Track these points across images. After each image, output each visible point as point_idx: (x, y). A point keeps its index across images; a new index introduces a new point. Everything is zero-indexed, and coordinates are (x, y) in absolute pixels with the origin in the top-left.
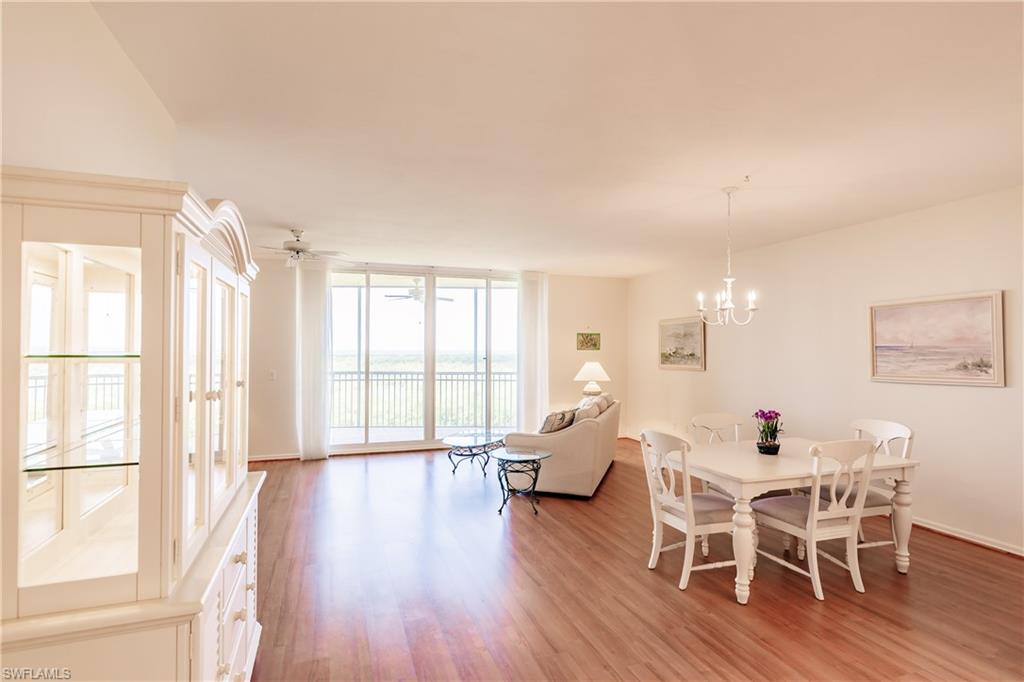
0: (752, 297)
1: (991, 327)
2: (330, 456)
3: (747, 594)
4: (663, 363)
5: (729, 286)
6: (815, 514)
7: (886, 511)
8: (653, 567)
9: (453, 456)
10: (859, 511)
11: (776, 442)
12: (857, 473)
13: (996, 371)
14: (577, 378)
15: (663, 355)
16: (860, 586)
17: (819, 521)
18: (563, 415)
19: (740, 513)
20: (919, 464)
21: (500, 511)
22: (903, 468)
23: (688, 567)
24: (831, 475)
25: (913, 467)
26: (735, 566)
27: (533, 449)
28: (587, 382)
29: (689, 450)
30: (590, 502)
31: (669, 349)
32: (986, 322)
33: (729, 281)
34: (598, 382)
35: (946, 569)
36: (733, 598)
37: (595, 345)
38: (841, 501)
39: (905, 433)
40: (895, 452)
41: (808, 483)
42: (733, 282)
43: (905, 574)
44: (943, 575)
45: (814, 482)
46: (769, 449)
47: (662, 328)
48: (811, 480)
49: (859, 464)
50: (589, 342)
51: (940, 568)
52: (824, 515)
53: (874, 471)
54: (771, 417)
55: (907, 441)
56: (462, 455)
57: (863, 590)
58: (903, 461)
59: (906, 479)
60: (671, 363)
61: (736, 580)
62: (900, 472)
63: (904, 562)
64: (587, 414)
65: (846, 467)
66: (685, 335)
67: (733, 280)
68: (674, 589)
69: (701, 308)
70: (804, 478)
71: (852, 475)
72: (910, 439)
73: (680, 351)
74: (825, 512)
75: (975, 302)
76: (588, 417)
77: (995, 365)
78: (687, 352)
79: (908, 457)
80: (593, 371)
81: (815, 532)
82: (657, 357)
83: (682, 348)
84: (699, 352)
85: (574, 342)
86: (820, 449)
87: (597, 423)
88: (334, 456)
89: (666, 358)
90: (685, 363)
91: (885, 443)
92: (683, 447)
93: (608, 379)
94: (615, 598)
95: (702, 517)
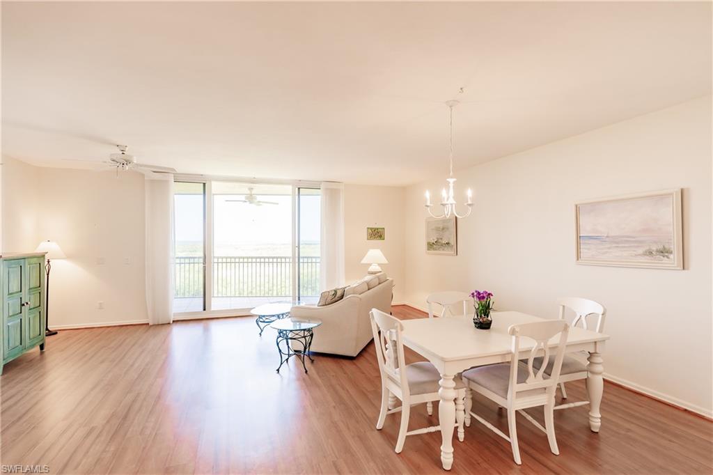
0: (469, 193)
1: (672, 220)
2: (173, 321)
3: (451, 460)
4: (428, 250)
5: (451, 185)
6: (514, 386)
7: (583, 376)
8: (381, 428)
9: (260, 323)
10: (557, 378)
11: (489, 318)
12: (554, 348)
13: (675, 257)
14: (363, 262)
15: (429, 244)
16: (555, 449)
17: (517, 392)
18: (336, 291)
19: (445, 388)
20: (608, 338)
21: (278, 370)
22: (595, 342)
23: (403, 433)
24: (529, 351)
25: (604, 341)
26: (440, 431)
27: (310, 319)
28: (370, 265)
29: (402, 330)
30: (354, 361)
31: (433, 240)
32: (668, 216)
33: (451, 181)
34: (379, 265)
35: (632, 427)
36: (439, 464)
37: (381, 236)
38: (538, 375)
39: (599, 310)
40: (591, 327)
41: (508, 359)
42: (454, 183)
43: (597, 433)
44: (629, 434)
45: (513, 358)
46: (484, 325)
47: (428, 223)
48: (510, 355)
49: (555, 340)
50: (377, 234)
51: (627, 425)
52: (523, 387)
53: (567, 346)
54: (483, 297)
55: (600, 316)
56: (264, 322)
57: (558, 453)
58: (596, 336)
59: (598, 351)
60: (434, 249)
61: (442, 448)
62: (593, 345)
63: (596, 423)
64: (354, 291)
65: (542, 344)
66: (443, 229)
67: (455, 180)
68: (392, 451)
69: (428, 204)
70: (504, 354)
71: (547, 351)
72: (603, 314)
73: (440, 240)
74: (524, 384)
75: (660, 198)
76: (354, 294)
77: (675, 252)
78: (444, 241)
79: (601, 331)
80: (375, 257)
81: (515, 401)
82: (424, 246)
83: (441, 239)
84: (453, 242)
85: (365, 234)
86: (517, 329)
87: (360, 299)
88: (178, 321)
89: (431, 246)
90: (443, 250)
91: (583, 318)
92: (397, 327)
93: (387, 262)
94: (335, 464)
95: (416, 388)
